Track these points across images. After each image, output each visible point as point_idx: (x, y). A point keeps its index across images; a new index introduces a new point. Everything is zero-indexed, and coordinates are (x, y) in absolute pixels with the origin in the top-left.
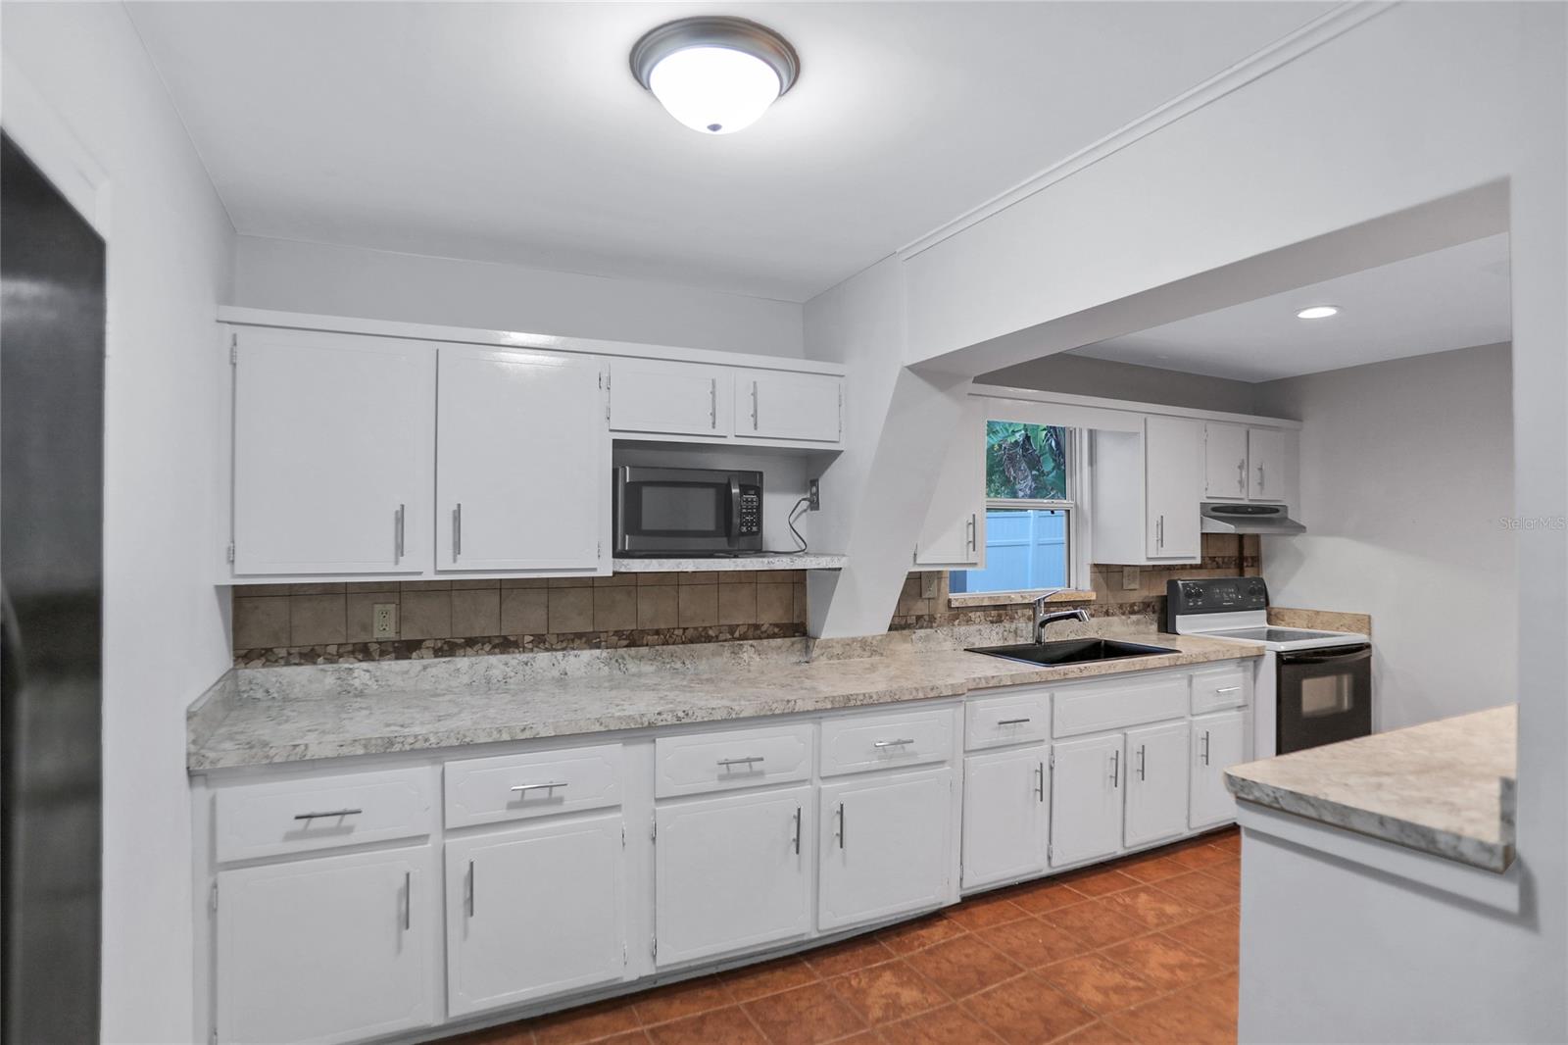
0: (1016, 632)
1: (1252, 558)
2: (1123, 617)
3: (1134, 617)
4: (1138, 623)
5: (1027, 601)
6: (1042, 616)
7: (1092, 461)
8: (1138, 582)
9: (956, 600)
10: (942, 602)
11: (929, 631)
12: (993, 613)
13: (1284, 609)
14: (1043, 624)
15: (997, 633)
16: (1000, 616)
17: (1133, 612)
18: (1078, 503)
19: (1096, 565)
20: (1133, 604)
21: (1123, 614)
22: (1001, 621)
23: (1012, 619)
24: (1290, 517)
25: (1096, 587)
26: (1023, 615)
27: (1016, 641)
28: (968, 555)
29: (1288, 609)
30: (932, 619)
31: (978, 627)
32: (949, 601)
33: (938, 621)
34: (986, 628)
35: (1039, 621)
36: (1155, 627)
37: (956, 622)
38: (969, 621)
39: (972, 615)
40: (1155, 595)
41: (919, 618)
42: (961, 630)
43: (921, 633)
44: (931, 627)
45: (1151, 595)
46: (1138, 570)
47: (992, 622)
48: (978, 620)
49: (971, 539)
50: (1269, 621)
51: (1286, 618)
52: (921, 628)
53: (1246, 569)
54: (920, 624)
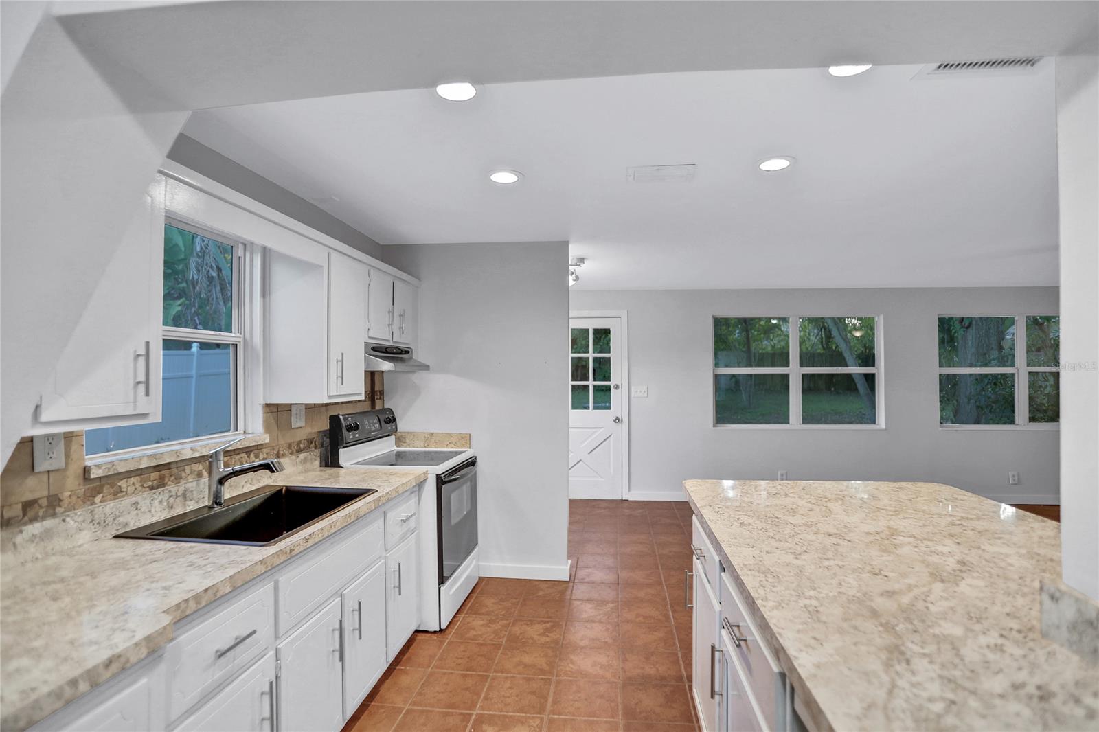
0: (184, 496)
1: (380, 392)
2: (293, 457)
3: (302, 456)
4: (305, 461)
5: (197, 454)
6: (222, 470)
7: (265, 292)
8: (304, 419)
9: (98, 466)
10: (74, 470)
11: (49, 523)
12: (154, 476)
13: (405, 433)
14: (222, 481)
15: (161, 502)
16: (162, 478)
17: (299, 451)
18: (248, 336)
19: (268, 405)
20: (299, 442)
21: (292, 453)
22: (164, 485)
23: (178, 479)
24: (414, 357)
25: (267, 429)
26: (192, 472)
27: (185, 505)
28: (135, 401)
29: (408, 433)
30: (55, 503)
31: (133, 499)
32: (86, 470)
33: (65, 503)
34: (144, 499)
35: (216, 477)
36: (317, 462)
37: (98, 499)
38: (118, 493)
39: (123, 484)
40: (316, 430)
41: (28, 505)
42: (106, 508)
43: (34, 528)
44: (54, 515)
45: (313, 431)
46: (304, 407)
47: (152, 488)
48: (131, 489)
49: (142, 378)
50: (397, 445)
51: (407, 440)
52: (34, 519)
53: (376, 401)
54: (31, 514)
